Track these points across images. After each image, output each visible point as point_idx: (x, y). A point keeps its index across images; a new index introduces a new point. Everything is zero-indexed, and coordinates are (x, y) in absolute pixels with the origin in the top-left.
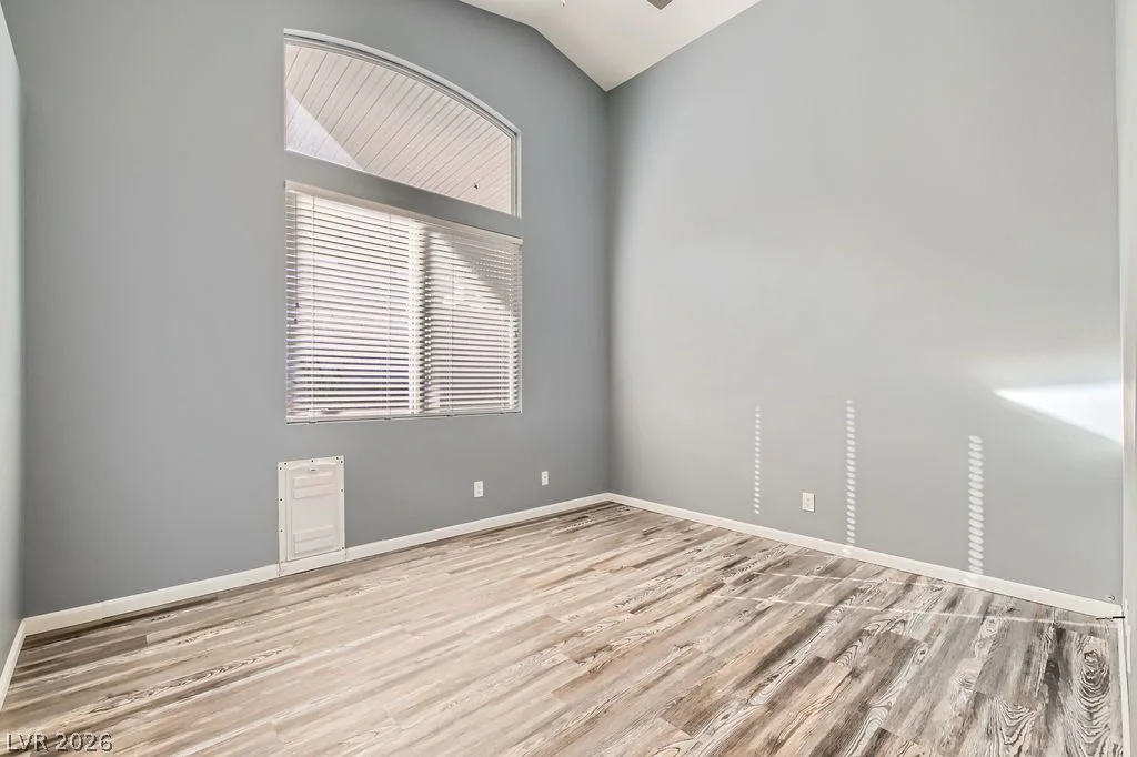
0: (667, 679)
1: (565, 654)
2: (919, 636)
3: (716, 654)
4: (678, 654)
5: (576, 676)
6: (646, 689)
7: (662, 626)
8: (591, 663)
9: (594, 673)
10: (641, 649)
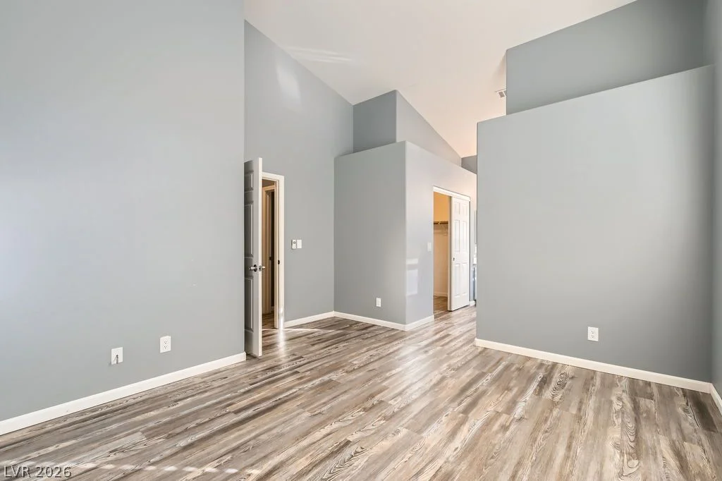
0: (334, 396)
1: (391, 405)
2: (140, 433)
3: (302, 410)
4: (323, 409)
5: (382, 394)
6: (345, 392)
7: (327, 429)
8: (375, 401)
9: (372, 396)
10: (346, 410)
